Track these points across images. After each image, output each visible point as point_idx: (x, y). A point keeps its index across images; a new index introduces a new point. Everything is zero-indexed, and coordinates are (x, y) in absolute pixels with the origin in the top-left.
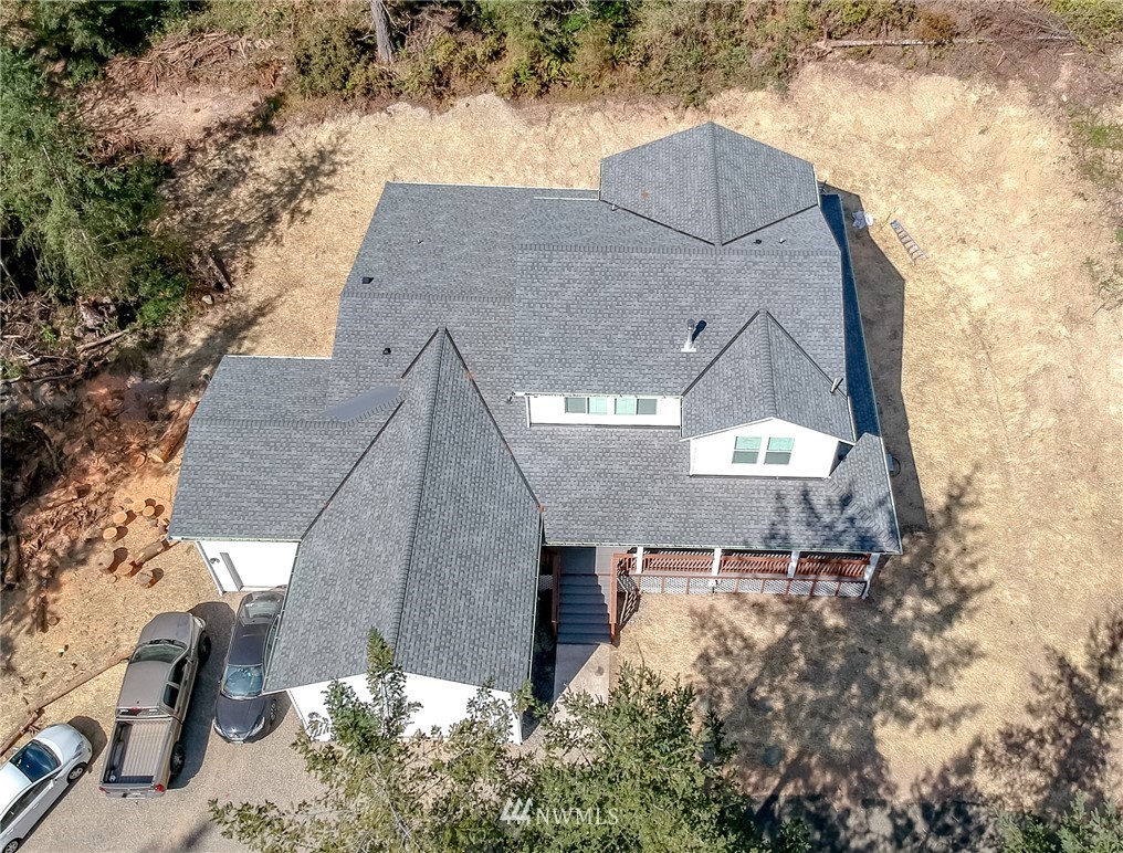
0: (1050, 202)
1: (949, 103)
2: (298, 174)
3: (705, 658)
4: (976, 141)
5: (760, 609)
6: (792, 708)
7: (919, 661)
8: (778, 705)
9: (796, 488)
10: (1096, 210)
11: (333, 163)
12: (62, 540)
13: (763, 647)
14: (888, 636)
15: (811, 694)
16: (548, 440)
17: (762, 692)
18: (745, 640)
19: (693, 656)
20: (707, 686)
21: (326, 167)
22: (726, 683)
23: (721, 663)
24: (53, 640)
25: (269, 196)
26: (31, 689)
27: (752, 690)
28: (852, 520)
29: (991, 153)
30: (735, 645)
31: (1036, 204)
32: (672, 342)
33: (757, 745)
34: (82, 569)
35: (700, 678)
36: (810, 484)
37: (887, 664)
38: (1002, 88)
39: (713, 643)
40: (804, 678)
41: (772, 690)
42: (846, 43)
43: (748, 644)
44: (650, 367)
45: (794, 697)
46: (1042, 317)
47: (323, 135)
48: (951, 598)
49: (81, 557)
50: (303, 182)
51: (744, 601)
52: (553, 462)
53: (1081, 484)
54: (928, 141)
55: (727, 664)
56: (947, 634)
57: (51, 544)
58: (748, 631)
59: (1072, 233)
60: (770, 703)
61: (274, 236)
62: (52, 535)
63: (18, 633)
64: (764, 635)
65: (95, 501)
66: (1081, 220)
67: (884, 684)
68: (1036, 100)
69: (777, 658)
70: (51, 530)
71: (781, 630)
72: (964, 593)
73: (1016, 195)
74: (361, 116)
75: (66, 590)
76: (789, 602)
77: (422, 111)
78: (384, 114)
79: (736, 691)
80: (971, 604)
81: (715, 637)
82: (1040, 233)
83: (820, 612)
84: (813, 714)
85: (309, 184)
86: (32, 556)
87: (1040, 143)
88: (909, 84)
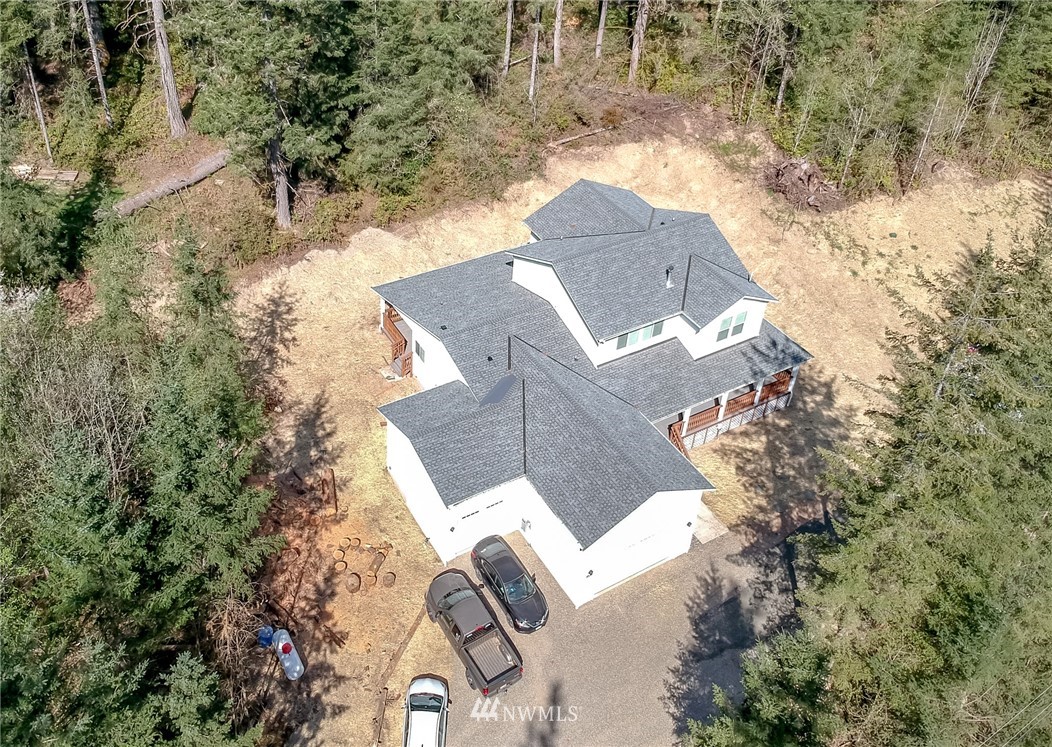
0: (725, 190)
1: (638, 157)
2: (265, 318)
3: (739, 468)
4: (664, 173)
5: (745, 434)
6: (799, 470)
7: (835, 423)
8: (792, 473)
9: (748, 346)
10: (750, 186)
11: (287, 304)
12: (308, 589)
13: (762, 450)
14: (811, 418)
15: (802, 460)
16: (611, 371)
17: (779, 471)
18: (751, 451)
19: (733, 471)
20: (752, 481)
21: (283, 308)
22: (760, 474)
23: (749, 467)
24: (354, 647)
25: (255, 338)
26: (366, 681)
27: (774, 472)
28: (783, 351)
29: (676, 175)
30: (749, 455)
31: (716, 193)
32: (659, 285)
33: (799, 494)
34: (336, 599)
35: (745, 479)
36: (753, 342)
37: (823, 430)
38: (662, 140)
39: (738, 460)
40: (793, 454)
41: (783, 467)
42: (563, 141)
43: (755, 452)
44: (657, 302)
45: (797, 466)
46: (760, 245)
47: (265, 289)
48: (824, 390)
49: (329, 592)
50: (272, 322)
51: (735, 434)
52: (623, 381)
53: (837, 314)
54: (638, 180)
55: (753, 466)
56: (836, 406)
57: (302, 593)
58: (749, 447)
59: (745, 200)
60: (787, 474)
61: (283, 361)
62: (298, 587)
63: (325, 655)
64: (758, 444)
65: (309, 556)
66: (746, 193)
67: (830, 439)
68: (684, 142)
69: (772, 451)
70: (296, 585)
71: (764, 438)
72: (828, 385)
73: (703, 192)
74: (289, 268)
75: (337, 615)
76: (756, 424)
77: (332, 252)
78: (305, 262)
79: (767, 476)
80: (834, 389)
81: (736, 457)
82: (728, 206)
83: (774, 422)
84: (811, 468)
85: (278, 323)
86: (293, 607)
87: (699, 162)
88: (611, 153)
